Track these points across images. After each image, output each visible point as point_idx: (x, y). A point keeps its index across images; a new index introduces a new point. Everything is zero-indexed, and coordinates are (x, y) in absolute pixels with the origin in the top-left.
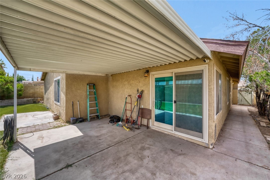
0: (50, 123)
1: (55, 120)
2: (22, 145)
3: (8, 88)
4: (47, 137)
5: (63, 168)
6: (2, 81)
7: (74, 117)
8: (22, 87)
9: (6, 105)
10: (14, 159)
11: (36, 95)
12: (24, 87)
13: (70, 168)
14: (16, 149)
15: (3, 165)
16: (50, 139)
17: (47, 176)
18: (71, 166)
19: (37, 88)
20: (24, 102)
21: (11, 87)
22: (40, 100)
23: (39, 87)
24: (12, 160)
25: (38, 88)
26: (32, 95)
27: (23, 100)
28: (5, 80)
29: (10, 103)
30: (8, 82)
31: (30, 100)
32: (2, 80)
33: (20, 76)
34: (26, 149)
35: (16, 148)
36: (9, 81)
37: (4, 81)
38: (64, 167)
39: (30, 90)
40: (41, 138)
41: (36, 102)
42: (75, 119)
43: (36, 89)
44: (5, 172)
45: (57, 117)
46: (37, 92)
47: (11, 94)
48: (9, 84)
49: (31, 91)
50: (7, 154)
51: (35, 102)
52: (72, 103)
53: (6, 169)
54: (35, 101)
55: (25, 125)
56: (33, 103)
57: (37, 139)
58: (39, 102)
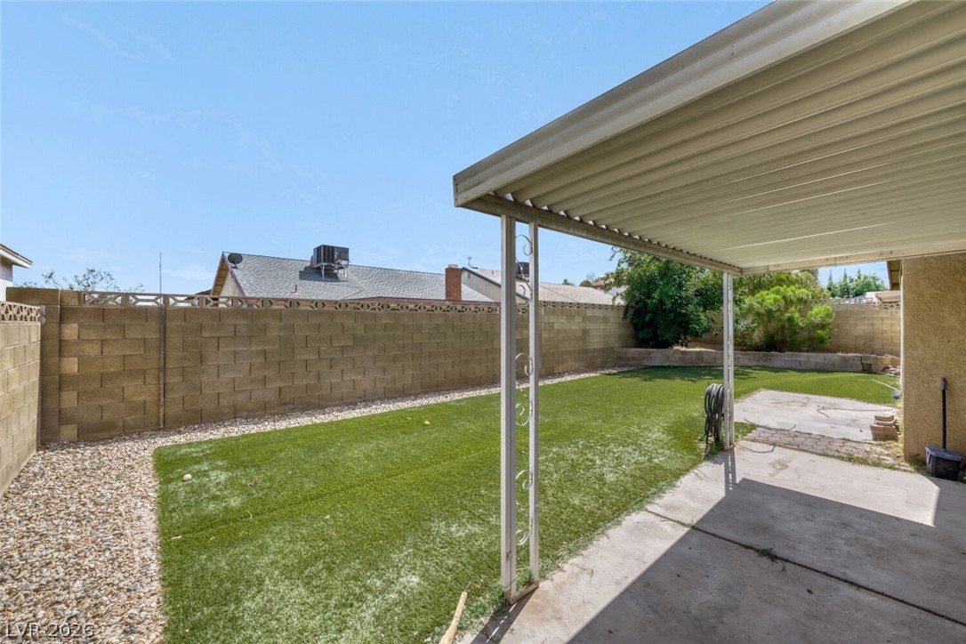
0: (849, 440)
1: (875, 439)
2: (733, 460)
3: (790, 319)
4: (796, 471)
5: (751, 548)
6: (779, 300)
7: (944, 446)
8: (828, 315)
9: (788, 366)
10: (702, 476)
11: (877, 345)
12: (834, 314)
13: (766, 560)
14: (716, 462)
15: (681, 474)
16: (799, 478)
17: (714, 535)
18: (774, 558)
19: (882, 319)
20: (834, 365)
21: (797, 315)
22: (891, 364)
23: (889, 315)
24: (696, 474)
25: (886, 318)
26: (862, 342)
27: (829, 356)
28: (784, 298)
29: (796, 361)
30: (791, 301)
31: (853, 358)
32: (778, 297)
33: (866, 277)
34: (731, 471)
35: (718, 461)
36: (795, 299)
37: (782, 301)
38: (758, 548)
39: (856, 325)
40: (779, 467)
41: (874, 367)
42: (948, 456)
43: (878, 322)
44: (674, 486)
45: (884, 429)
46: (883, 332)
47: (799, 336)
48: (792, 309)
49: (861, 328)
50: (699, 463)
51: (867, 369)
52: (939, 384)
53: (678, 484)
54: (870, 365)
55: (780, 423)
56: (861, 372)
57: (770, 464)
58: (886, 369)
